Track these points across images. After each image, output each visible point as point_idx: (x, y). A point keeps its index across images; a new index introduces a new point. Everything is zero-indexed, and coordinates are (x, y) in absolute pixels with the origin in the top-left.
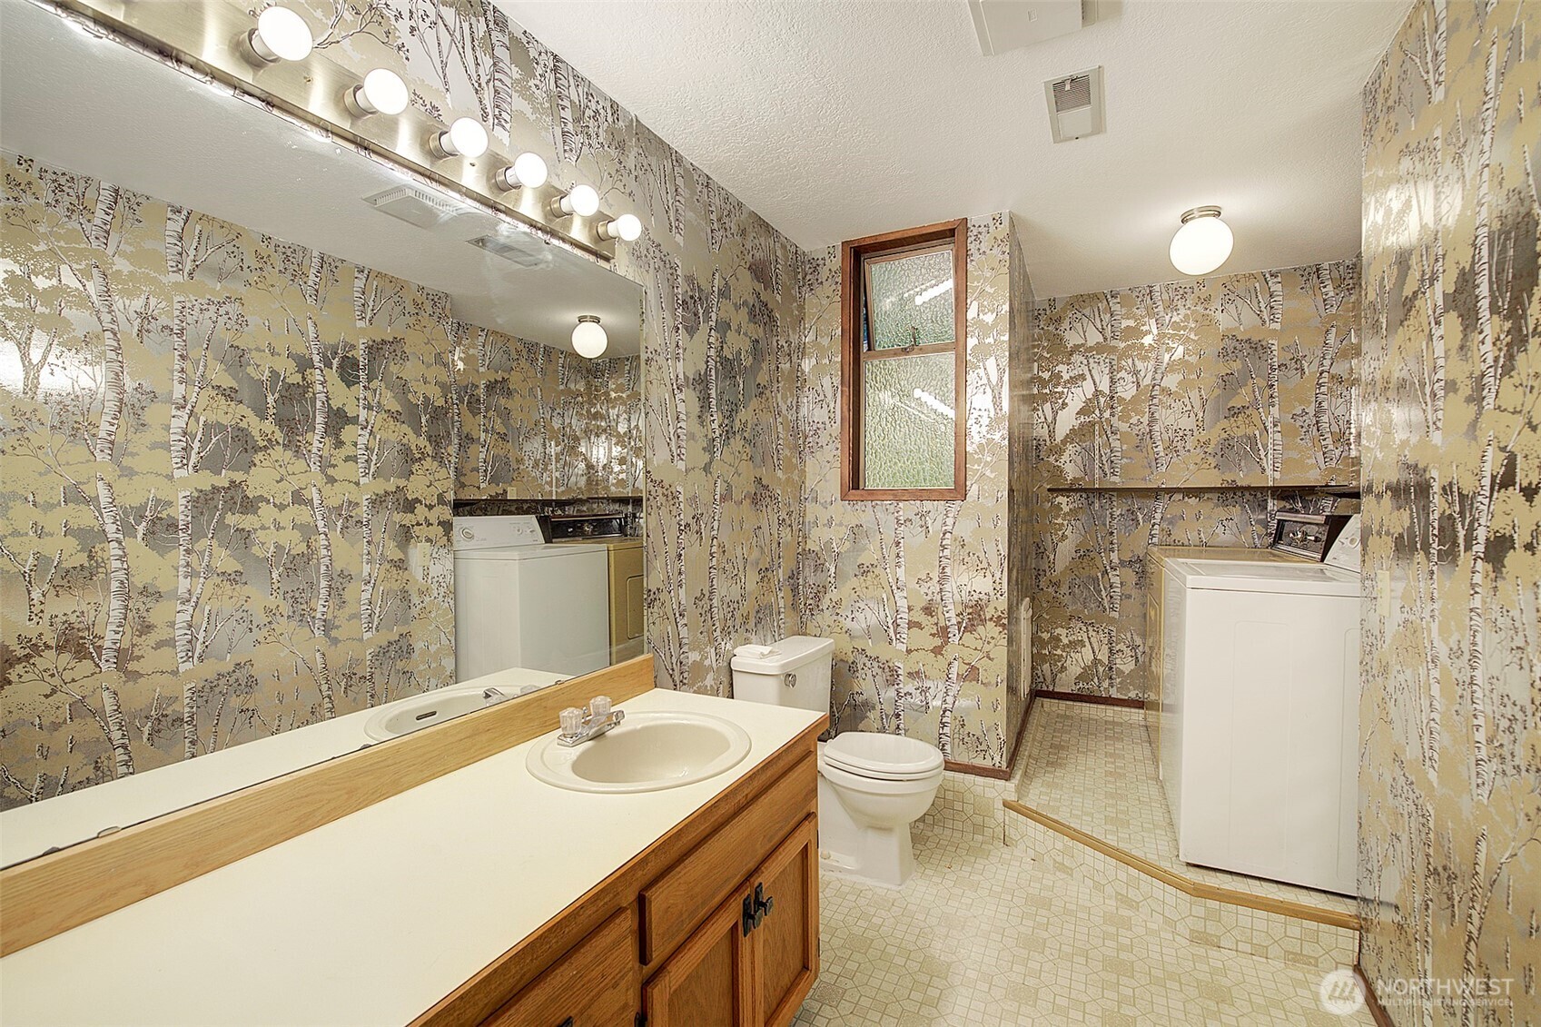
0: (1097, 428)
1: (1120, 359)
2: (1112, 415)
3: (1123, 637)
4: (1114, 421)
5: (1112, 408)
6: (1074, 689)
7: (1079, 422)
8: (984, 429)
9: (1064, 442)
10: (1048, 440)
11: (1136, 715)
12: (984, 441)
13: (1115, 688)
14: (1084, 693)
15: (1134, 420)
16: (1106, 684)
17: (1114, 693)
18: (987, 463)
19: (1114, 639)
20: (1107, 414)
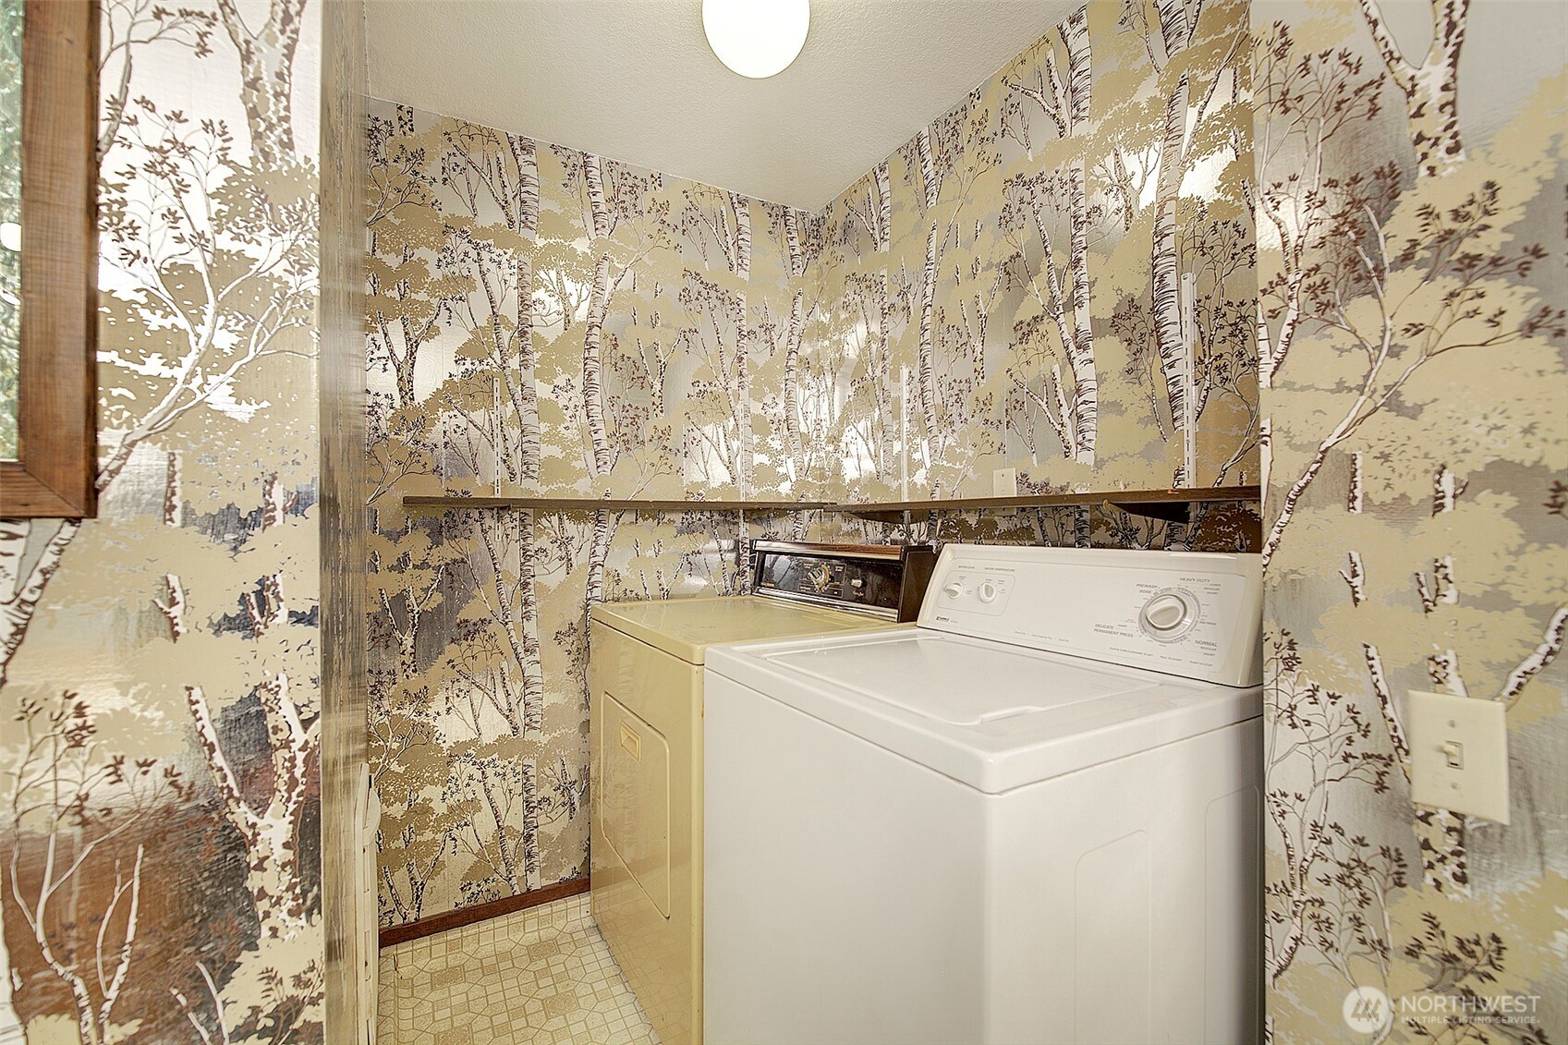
0: (497, 385)
1: (537, 266)
2: (524, 365)
3: (549, 772)
4: (527, 376)
5: (523, 351)
6: (462, 900)
7: (462, 369)
8: (199, 209)
9: (433, 403)
10: (397, 396)
11: (575, 910)
12: (197, 260)
13: (537, 872)
14: (481, 901)
15: (561, 381)
16: (520, 870)
17: (536, 882)
18: (213, 361)
19: (533, 781)
20: (514, 363)
